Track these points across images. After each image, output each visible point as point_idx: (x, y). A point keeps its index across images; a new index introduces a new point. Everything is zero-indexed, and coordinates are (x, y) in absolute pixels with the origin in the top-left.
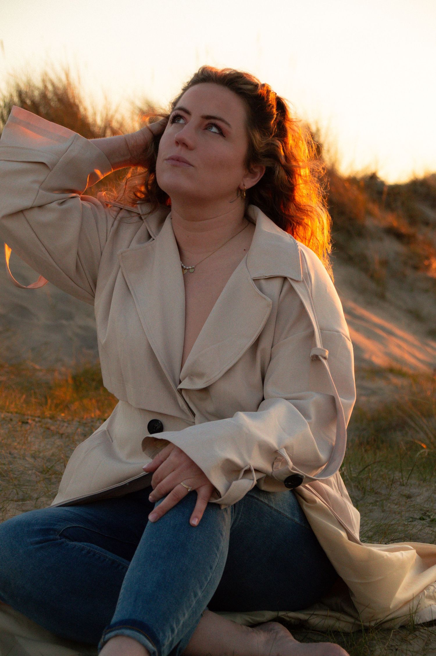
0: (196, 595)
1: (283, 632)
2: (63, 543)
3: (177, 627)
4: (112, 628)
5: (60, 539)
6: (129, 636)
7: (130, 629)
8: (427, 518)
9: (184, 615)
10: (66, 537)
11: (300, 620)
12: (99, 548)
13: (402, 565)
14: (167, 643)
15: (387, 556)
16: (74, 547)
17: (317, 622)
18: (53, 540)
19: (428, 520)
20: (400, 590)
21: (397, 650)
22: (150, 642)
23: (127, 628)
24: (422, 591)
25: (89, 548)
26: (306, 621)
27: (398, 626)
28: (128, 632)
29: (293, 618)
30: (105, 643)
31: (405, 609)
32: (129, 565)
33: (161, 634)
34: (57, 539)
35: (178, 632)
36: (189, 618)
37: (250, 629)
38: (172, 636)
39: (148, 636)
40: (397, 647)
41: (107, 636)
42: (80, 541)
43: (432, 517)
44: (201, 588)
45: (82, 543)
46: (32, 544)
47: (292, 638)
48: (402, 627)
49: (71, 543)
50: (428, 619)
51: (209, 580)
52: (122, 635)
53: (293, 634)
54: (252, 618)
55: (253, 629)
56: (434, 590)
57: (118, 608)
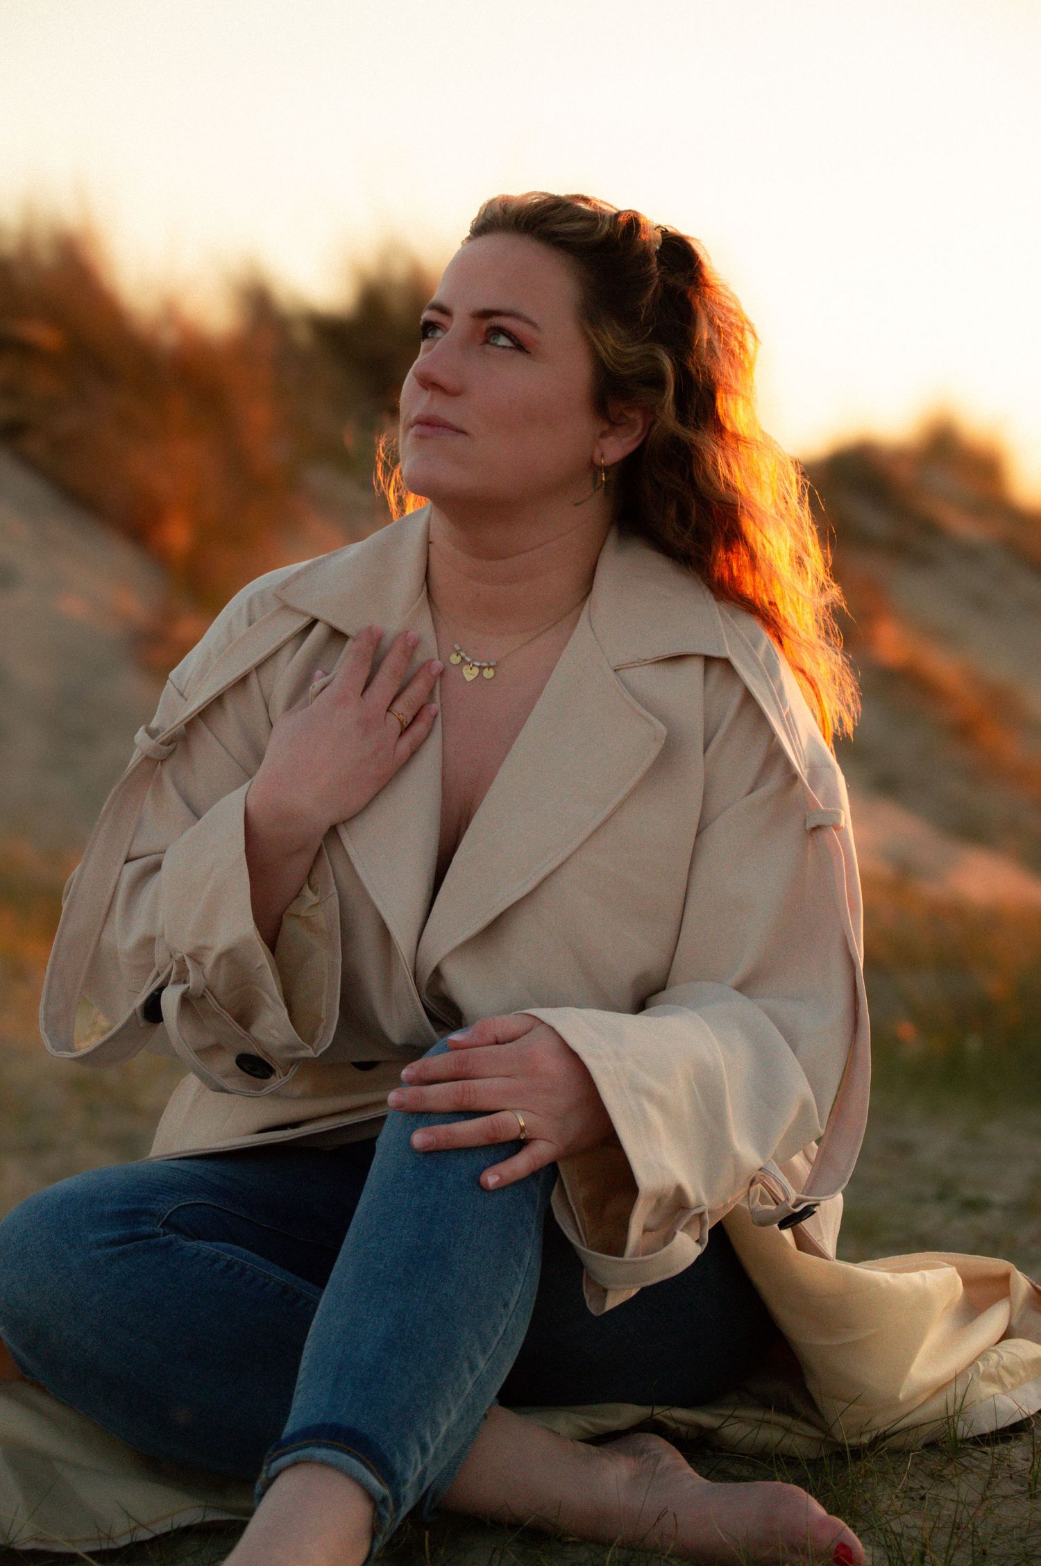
0: (472, 1369)
1: (671, 1457)
2: (171, 1243)
3: (433, 1440)
4: (283, 1447)
5: (165, 1235)
6: (324, 1463)
7: (327, 1446)
9: (449, 1412)
10: (177, 1229)
11: (699, 1427)
12: (253, 1255)
13: (924, 1301)
14: (412, 1477)
15: (887, 1281)
16: (197, 1254)
17: (740, 1435)
18: (149, 1236)
20: (919, 1359)
21: (923, 1498)
22: (376, 1477)
23: (319, 1446)
24: (972, 1363)
25: (229, 1257)
26: (713, 1431)
27: (921, 1443)
28: (321, 1453)
29: (682, 1423)
30: (271, 1481)
31: (937, 1405)
32: (320, 1298)
33: (398, 1457)
34: (157, 1235)
35: (436, 1453)
36: (462, 1419)
37: (593, 1449)
38: (422, 1462)
39: (368, 1462)
40: (922, 1492)
41: (275, 1465)
42: (210, 1239)
44: (484, 1351)
45: (214, 1244)
46: (99, 1246)
47: (690, 1470)
48: (931, 1446)
49: (190, 1244)
50: (987, 1427)
51: (501, 1332)
52: (308, 1461)
53: (690, 1460)
54: (592, 1419)
55: (601, 1449)
56: (999, 1361)
57: (298, 1401)
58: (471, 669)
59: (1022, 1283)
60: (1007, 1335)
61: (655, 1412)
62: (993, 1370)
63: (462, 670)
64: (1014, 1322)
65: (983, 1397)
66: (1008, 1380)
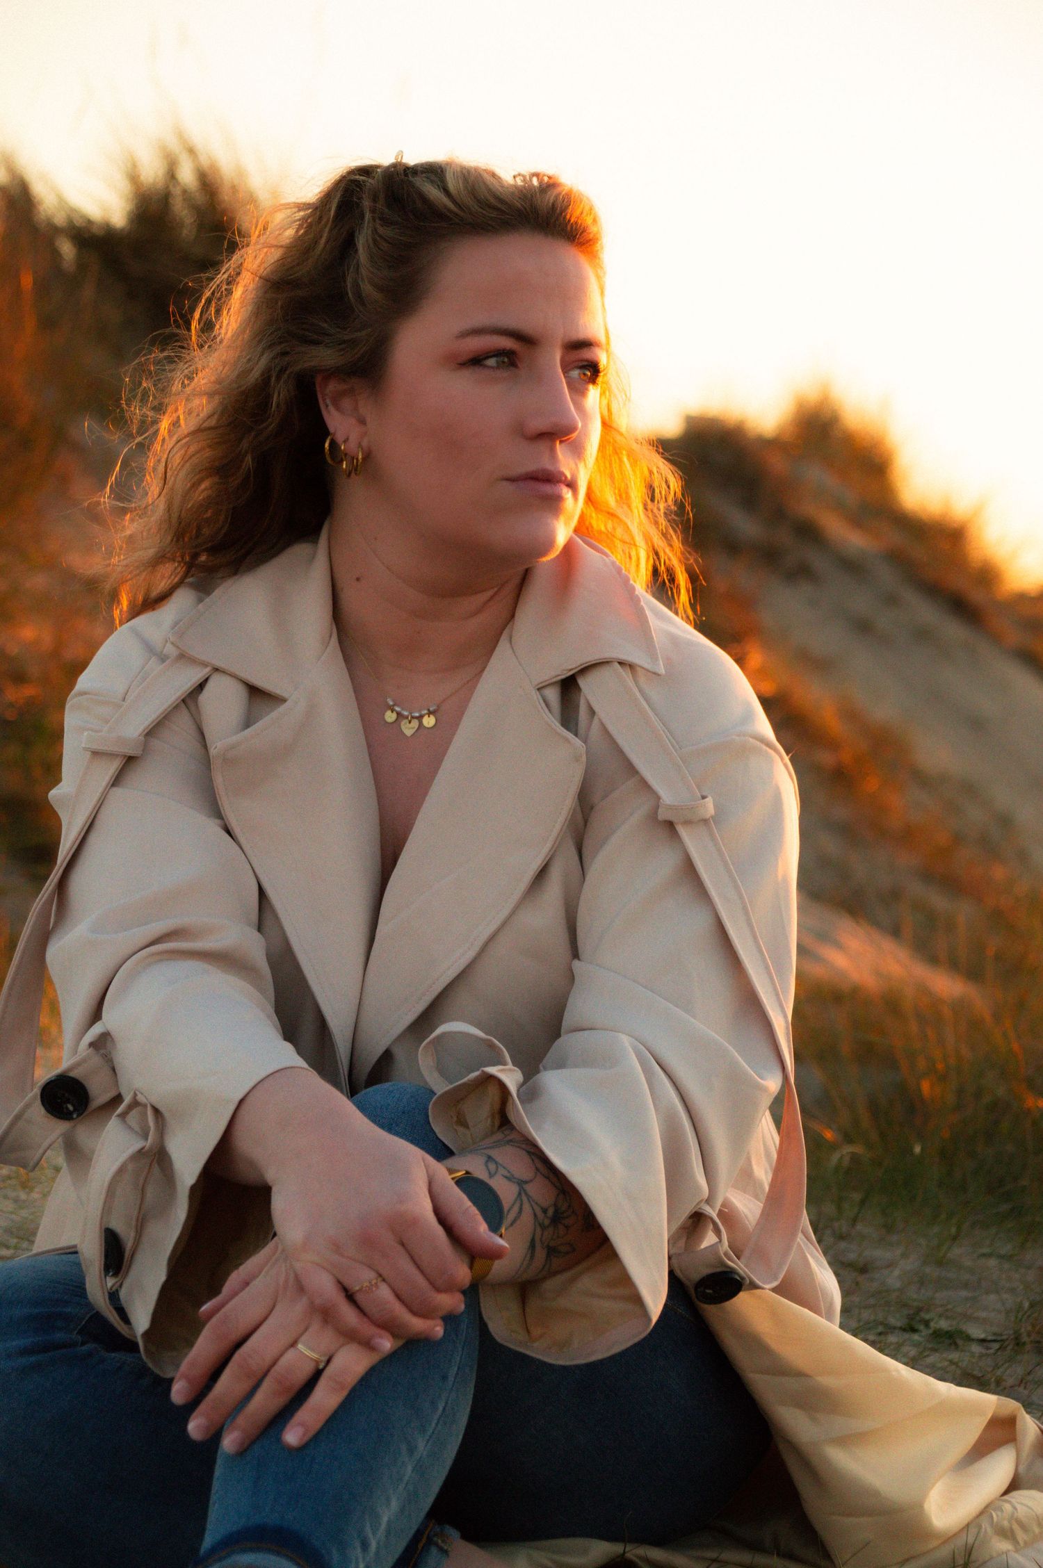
0: (411, 1451)
2: (90, 1354)
3: (374, 1533)
7: (252, 1550)
8: (922, 1327)
9: (388, 1500)
10: (96, 1338)
16: (120, 1368)
18: (66, 1345)
19: (925, 1332)
23: (244, 1551)
28: (247, 1558)
34: (77, 1344)
35: (378, 1548)
43: (932, 1324)
44: (423, 1431)
49: (112, 1356)
51: (441, 1408)
54: (558, 1557)
56: (1013, 1514)
57: (215, 1512)
58: (410, 722)
59: (1029, 1425)
60: (1014, 1485)
61: (627, 1550)
62: (1006, 1523)
63: (400, 726)
64: (1022, 1469)
65: (994, 1554)
66: (1021, 1536)
